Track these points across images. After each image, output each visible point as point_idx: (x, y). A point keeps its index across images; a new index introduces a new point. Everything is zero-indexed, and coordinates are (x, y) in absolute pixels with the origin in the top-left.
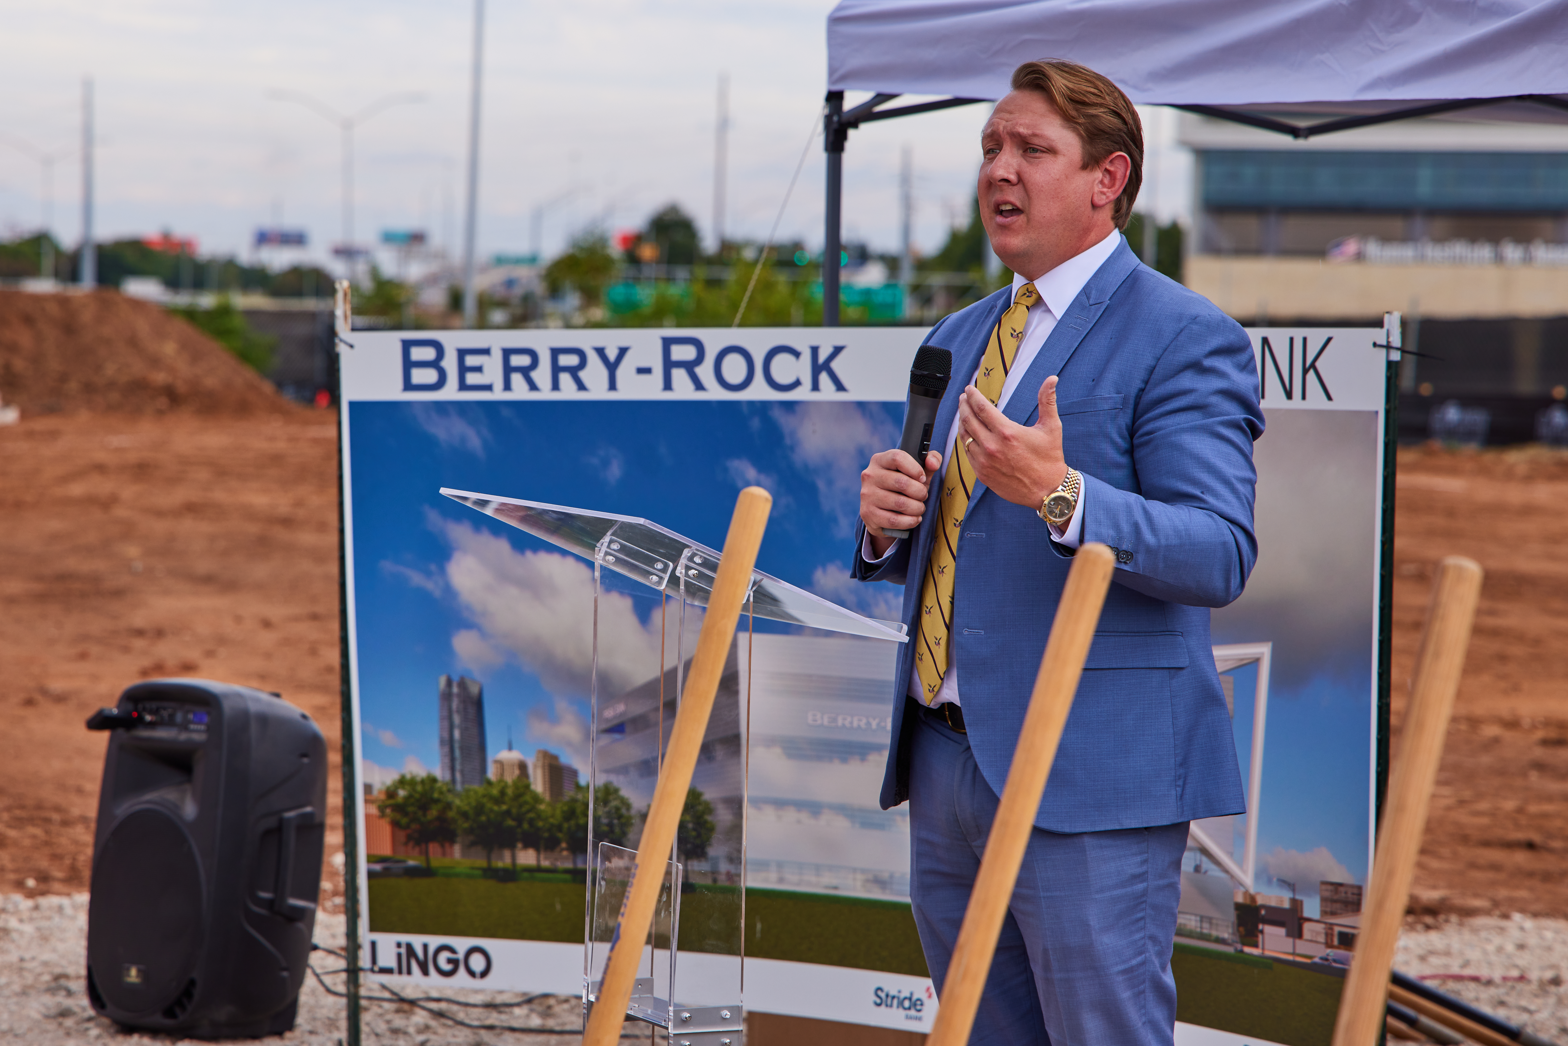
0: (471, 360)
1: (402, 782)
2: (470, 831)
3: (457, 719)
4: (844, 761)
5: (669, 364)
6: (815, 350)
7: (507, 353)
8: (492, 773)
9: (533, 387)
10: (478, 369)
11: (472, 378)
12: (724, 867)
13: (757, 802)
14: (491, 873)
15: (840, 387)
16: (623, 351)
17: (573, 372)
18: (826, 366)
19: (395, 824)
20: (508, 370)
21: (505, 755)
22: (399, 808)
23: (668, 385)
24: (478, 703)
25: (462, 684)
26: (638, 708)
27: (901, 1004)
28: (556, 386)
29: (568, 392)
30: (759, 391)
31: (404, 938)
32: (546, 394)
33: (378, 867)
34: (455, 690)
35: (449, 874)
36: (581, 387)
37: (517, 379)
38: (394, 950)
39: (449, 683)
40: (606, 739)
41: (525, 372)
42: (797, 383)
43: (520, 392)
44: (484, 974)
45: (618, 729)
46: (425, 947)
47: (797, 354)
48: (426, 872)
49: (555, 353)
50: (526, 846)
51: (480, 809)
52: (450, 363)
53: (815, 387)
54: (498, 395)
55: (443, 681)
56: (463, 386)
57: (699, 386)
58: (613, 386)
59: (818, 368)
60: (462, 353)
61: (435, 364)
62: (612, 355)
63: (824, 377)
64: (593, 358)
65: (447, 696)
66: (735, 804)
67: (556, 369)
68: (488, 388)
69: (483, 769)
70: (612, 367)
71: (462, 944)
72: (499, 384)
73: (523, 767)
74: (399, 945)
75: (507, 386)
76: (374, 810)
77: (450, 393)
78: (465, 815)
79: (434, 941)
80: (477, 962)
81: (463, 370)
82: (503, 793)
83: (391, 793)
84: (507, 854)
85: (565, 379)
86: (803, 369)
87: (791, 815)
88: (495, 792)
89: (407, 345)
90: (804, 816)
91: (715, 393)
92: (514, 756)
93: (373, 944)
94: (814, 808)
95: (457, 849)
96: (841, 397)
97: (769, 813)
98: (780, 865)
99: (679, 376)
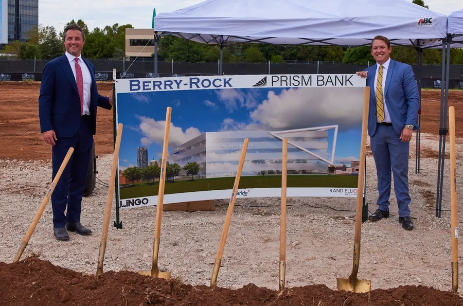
0: (146, 84)
1: (128, 169)
2: (144, 176)
3: (141, 155)
4: (230, 153)
5: (191, 83)
6: (225, 80)
7: (154, 82)
8: (149, 165)
9: (160, 88)
10: (148, 86)
11: (146, 88)
12: (201, 175)
13: (209, 163)
14: (148, 184)
15: (230, 86)
16: (181, 81)
17: (170, 85)
18: (228, 82)
19: (126, 177)
20: (154, 86)
21: (152, 161)
22: (128, 174)
23: (191, 87)
24: (147, 152)
25: (143, 149)
26: (182, 148)
27: (242, 194)
28: (165, 88)
29: (168, 89)
30: (212, 87)
31: (128, 199)
32: (163, 90)
33: (122, 187)
34: (141, 149)
35: (138, 186)
36: (171, 88)
37: (156, 87)
38: (126, 202)
39: (140, 148)
40: (175, 155)
41: (158, 86)
42: (221, 85)
43: (157, 89)
44: (146, 203)
45: (178, 153)
46: (133, 200)
47: (221, 80)
48: (134, 186)
49: (165, 82)
50: (156, 178)
51: (146, 172)
52: (141, 85)
53: (225, 86)
54: (152, 90)
55: (138, 148)
56: (144, 89)
57: (198, 87)
58: (178, 87)
59: (225, 83)
60: (144, 83)
61: (138, 85)
62: (178, 81)
63: (227, 84)
64: (174, 82)
65: (139, 151)
66: (205, 164)
67: (166, 85)
68: (150, 89)
69: (147, 164)
70: (178, 84)
71: (141, 198)
72: (152, 88)
73: (156, 163)
74: (127, 201)
75: (154, 89)
76: (121, 175)
77: (141, 90)
78: (143, 174)
79: (135, 199)
80: (145, 201)
81: (144, 86)
82: (151, 168)
83: (126, 171)
84: (152, 180)
85: (168, 87)
86: (222, 83)
87: (217, 164)
88: (150, 168)
89: (131, 81)
90: (220, 164)
91: (201, 88)
92: (155, 160)
93: (121, 202)
94: (223, 162)
95: (141, 180)
96: (231, 88)
97: (212, 164)
98: (214, 174)
99: (194, 85)
